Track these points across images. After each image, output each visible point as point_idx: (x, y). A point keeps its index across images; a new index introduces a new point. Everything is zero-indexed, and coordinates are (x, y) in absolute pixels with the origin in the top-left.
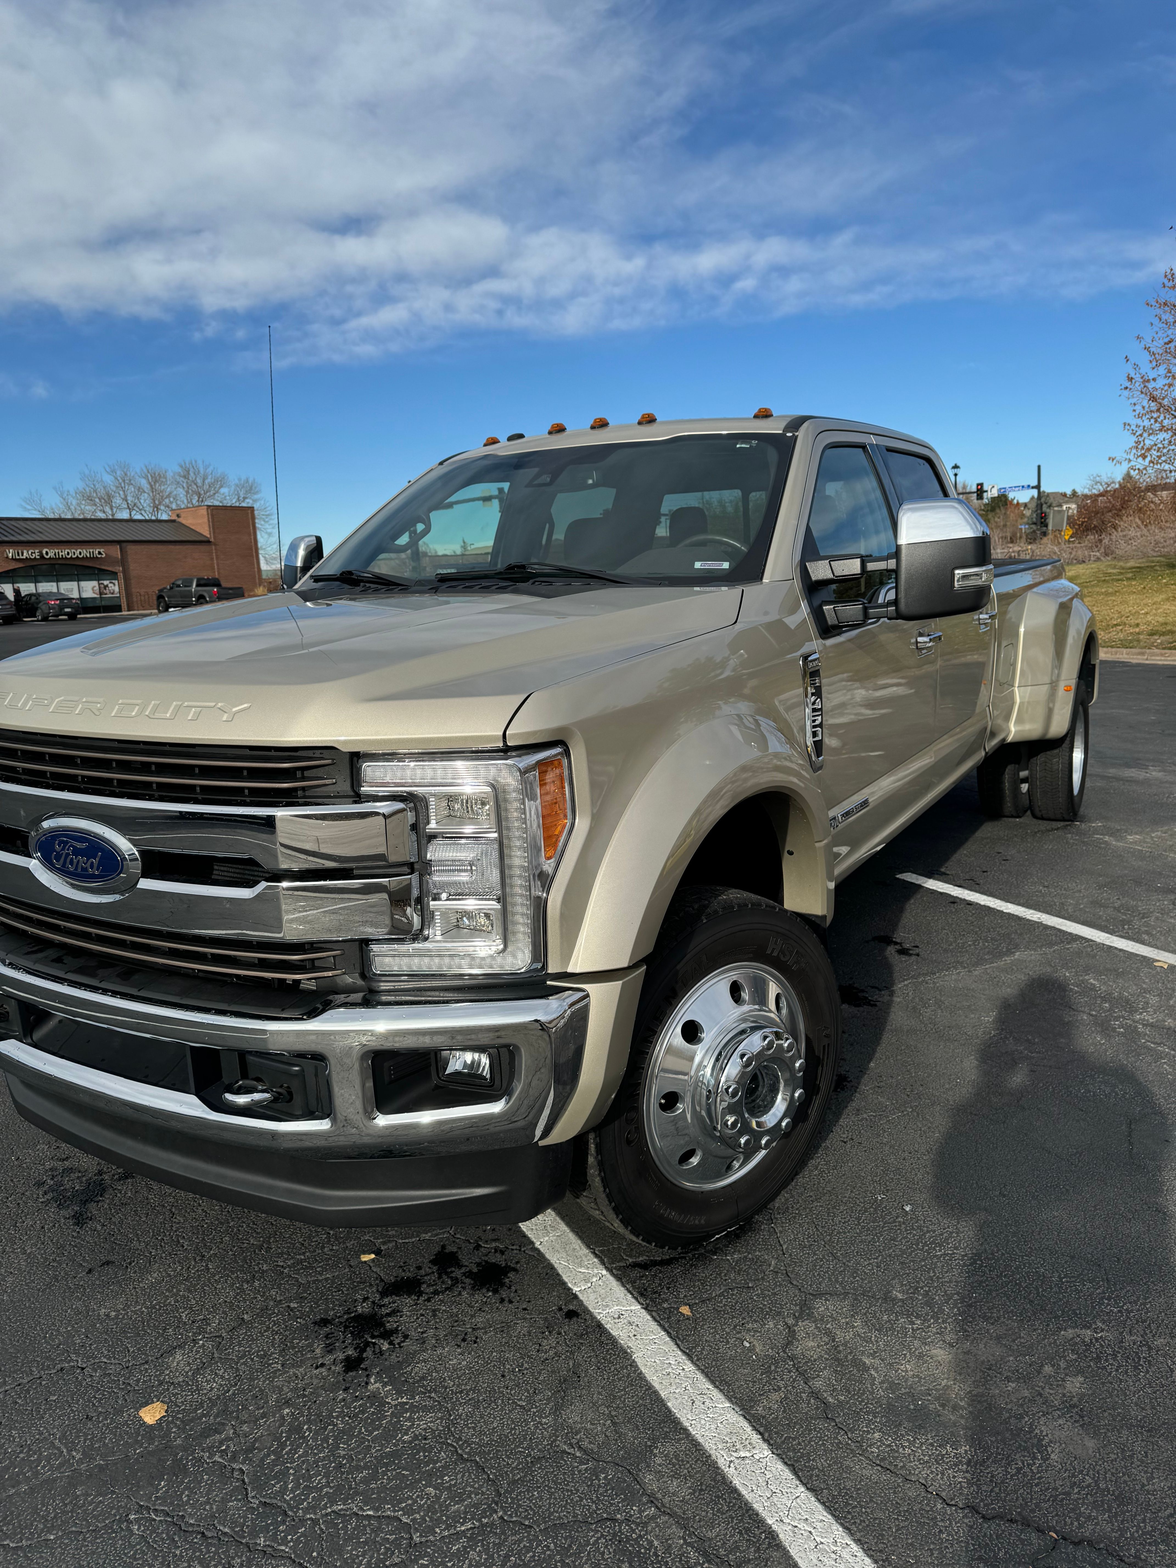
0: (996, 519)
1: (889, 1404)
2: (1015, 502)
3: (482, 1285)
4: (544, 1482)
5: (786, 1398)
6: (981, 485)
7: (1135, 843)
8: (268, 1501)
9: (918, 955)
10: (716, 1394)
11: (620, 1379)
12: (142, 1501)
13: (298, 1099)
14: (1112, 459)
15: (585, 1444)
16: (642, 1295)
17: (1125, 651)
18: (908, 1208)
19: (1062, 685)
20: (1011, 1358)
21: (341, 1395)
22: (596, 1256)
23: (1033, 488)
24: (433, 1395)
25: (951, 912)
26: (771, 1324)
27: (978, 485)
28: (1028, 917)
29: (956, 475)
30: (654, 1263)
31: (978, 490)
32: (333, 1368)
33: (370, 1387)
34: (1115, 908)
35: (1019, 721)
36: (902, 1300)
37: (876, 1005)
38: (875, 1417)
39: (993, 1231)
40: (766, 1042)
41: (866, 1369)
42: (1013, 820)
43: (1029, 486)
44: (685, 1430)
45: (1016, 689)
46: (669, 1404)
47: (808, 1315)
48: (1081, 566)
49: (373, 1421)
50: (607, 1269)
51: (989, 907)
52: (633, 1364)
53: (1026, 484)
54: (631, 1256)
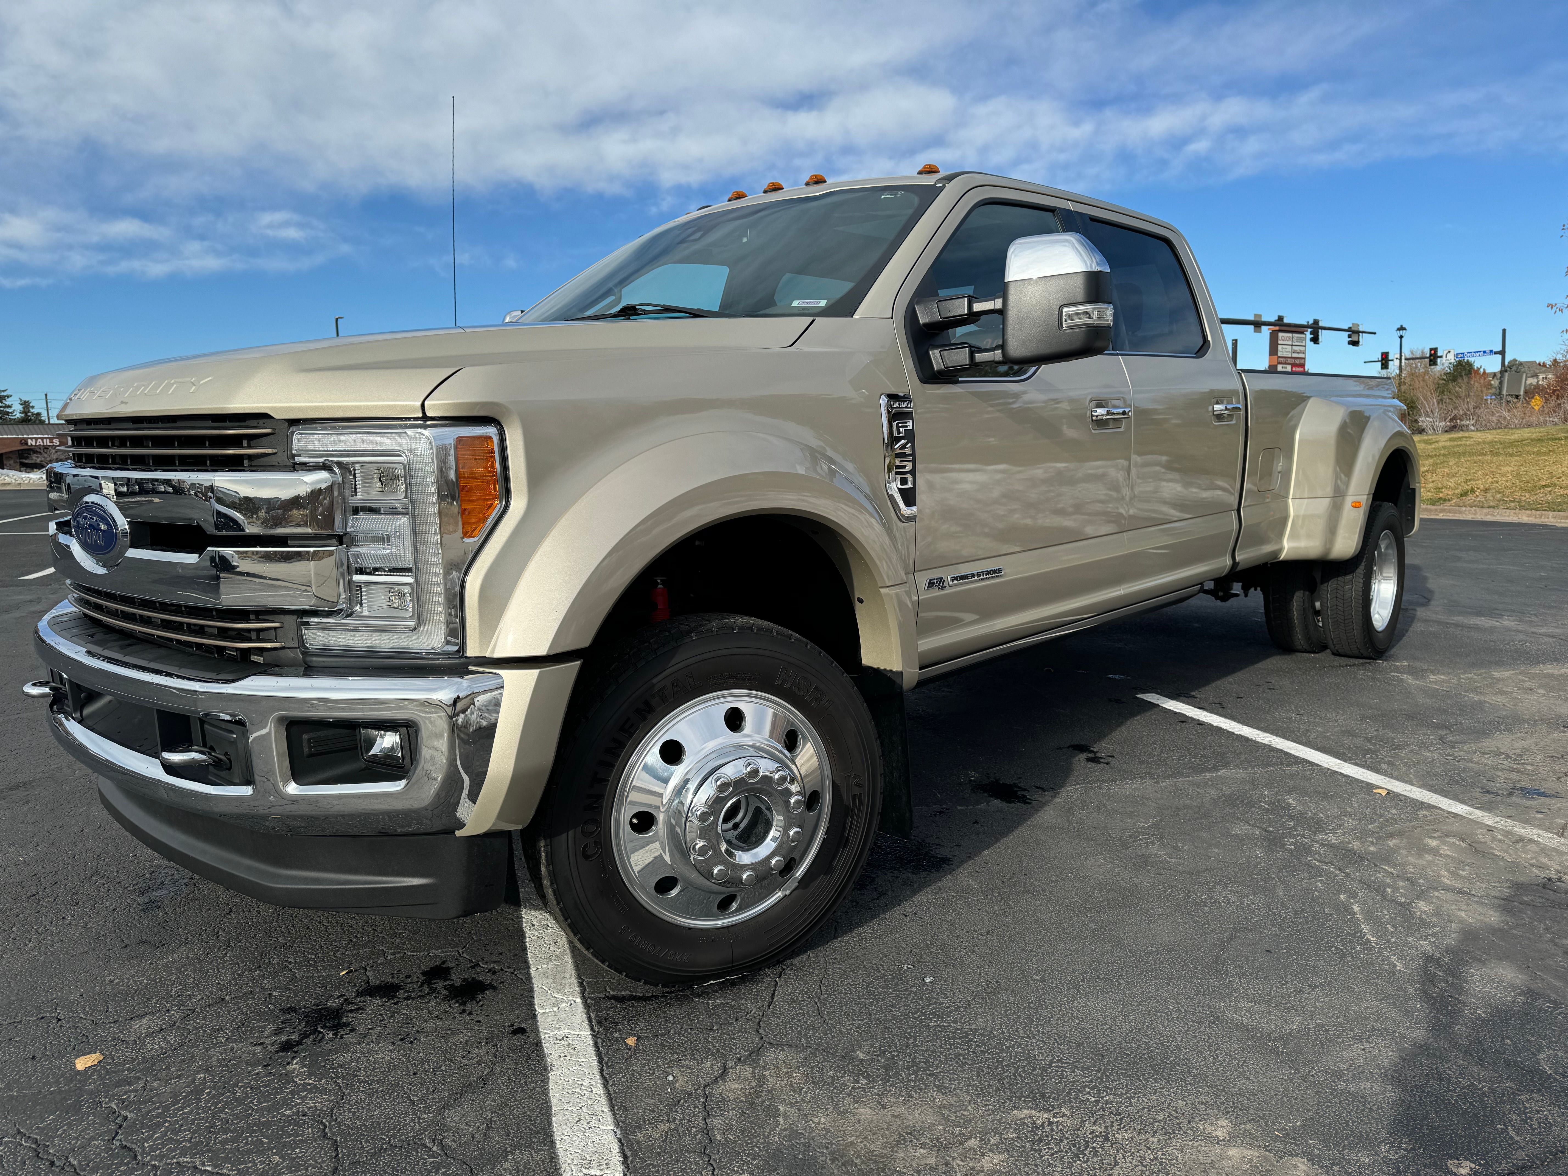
0: (1457, 389)
1: (778, 1150)
2: (1482, 370)
3: (456, 996)
4: (384, 1167)
5: (676, 1129)
6: (1436, 350)
7: (1436, 683)
8: (128, 1145)
9: (1107, 764)
10: (608, 1117)
11: (522, 1091)
12: (22, 1128)
13: (236, 769)
14: (1551, 306)
15: (448, 1142)
16: (599, 1023)
17: (1551, 514)
18: (928, 980)
19: (1349, 500)
20: (941, 1127)
21: (259, 1069)
22: (581, 984)
23: (1496, 353)
24: (340, 1081)
25: (1175, 729)
26: (708, 1064)
27: (1431, 350)
28: (1259, 740)
29: (1401, 337)
30: (633, 998)
31: (1431, 355)
32: (269, 1047)
33: (289, 1067)
34: (1367, 738)
35: (1292, 537)
36: (861, 1061)
37: (1029, 803)
38: (754, 1159)
39: (1005, 1012)
40: (748, 769)
41: (777, 1114)
42: (1307, 655)
43: (1491, 351)
44: (553, 1143)
45: (1290, 501)
46: (554, 1119)
47: (753, 1061)
48: (1527, 430)
49: (270, 1094)
50: (584, 998)
51: (1221, 728)
52: (545, 1081)
53: (1488, 349)
54: (613, 990)
